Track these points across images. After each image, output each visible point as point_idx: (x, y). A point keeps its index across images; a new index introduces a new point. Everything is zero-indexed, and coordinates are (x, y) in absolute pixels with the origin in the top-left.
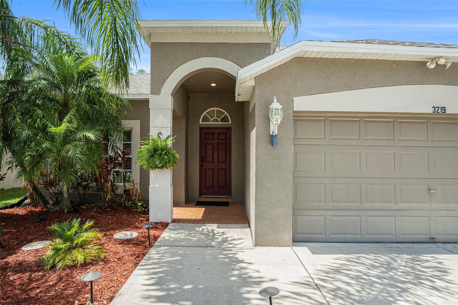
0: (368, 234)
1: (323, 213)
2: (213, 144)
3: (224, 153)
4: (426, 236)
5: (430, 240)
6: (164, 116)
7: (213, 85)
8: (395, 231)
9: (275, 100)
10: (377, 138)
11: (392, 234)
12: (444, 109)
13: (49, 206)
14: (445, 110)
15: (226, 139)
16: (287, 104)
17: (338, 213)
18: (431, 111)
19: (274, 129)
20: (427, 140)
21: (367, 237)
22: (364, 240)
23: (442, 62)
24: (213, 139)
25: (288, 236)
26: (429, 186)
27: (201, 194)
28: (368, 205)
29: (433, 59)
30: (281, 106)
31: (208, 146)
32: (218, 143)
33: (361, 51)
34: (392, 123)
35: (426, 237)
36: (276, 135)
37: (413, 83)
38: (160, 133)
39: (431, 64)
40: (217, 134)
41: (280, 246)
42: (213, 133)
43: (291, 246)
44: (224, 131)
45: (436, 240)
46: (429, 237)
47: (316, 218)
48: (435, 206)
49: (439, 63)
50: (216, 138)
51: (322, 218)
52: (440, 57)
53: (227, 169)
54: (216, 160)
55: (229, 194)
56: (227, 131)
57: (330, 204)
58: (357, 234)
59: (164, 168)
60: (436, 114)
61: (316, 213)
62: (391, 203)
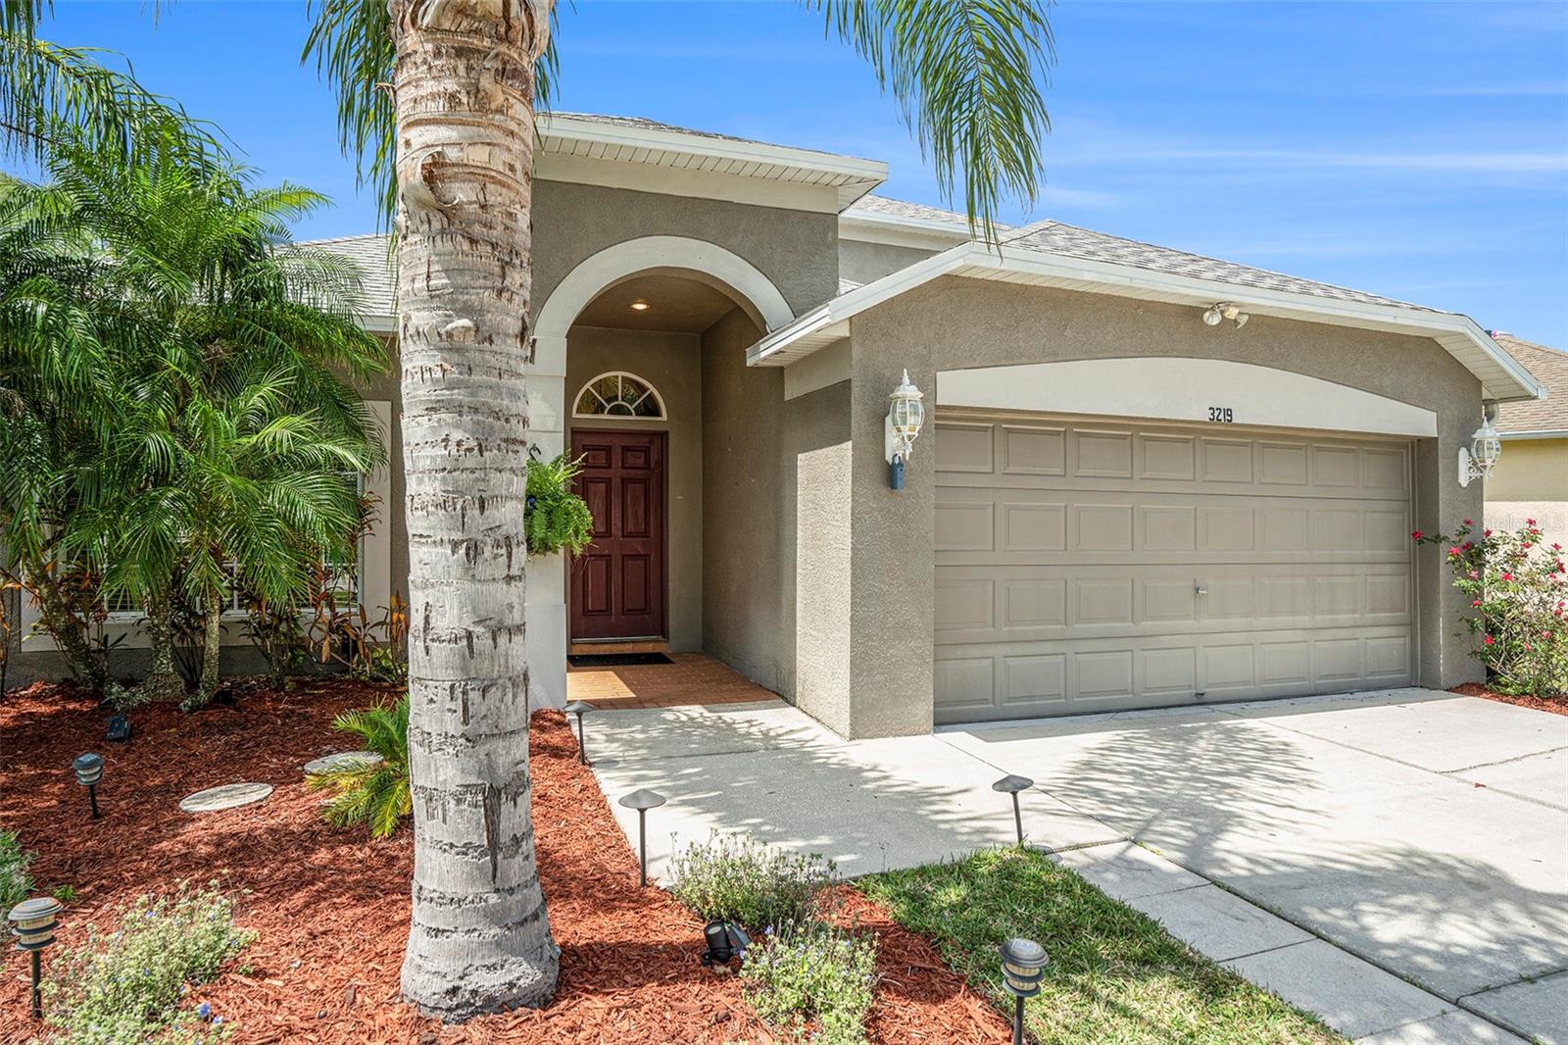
0: (1082, 694)
1: (989, 651)
2: (608, 482)
3: (643, 506)
4: (1189, 691)
5: (1195, 700)
7: (640, 307)
8: (1133, 682)
9: (906, 379)
10: (1098, 472)
11: (1126, 691)
12: (1229, 412)
13: (114, 690)
14: (1230, 416)
15: (648, 468)
17: (1020, 649)
18: (1206, 416)
19: (897, 448)
20: (1194, 480)
21: (1079, 702)
22: (1073, 709)
23: (1232, 313)
24: (610, 467)
25: (925, 710)
26: (1195, 580)
28: (1080, 628)
29: (1215, 306)
30: (920, 394)
31: (592, 486)
32: (623, 479)
33: (1087, 277)
34: (1129, 441)
35: (1187, 694)
36: (901, 464)
37: (1175, 353)
39: (1212, 315)
40: (620, 451)
41: (906, 735)
42: (608, 449)
43: (930, 733)
44: (644, 442)
45: (1207, 698)
46: (1194, 691)
47: (975, 664)
48: (1209, 623)
49: (1226, 315)
50: (617, 461)
51: (987, 663)
52: (1229, 304)
53: (652, 556)
54: (616, 531)
55: (663, 631)
56: (651, 442)
57: (1004, 629)
58: (1058, 696)
60: (1215, 424)
61: (976, 651)
62: (1124, 619)
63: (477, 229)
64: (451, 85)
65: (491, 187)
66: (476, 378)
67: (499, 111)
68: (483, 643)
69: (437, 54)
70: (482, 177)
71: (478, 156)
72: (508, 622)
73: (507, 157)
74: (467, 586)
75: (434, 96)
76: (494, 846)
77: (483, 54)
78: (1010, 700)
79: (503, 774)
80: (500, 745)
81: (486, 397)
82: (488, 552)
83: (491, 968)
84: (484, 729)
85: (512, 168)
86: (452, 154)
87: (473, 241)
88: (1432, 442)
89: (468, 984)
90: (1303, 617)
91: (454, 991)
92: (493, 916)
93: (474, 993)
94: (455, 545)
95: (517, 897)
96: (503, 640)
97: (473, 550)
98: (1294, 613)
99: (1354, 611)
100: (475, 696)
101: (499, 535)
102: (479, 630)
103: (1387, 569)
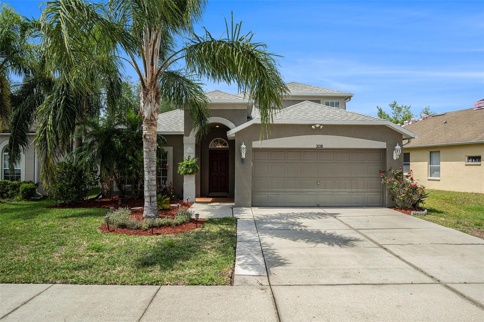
1: (267, 193)
2: (217, 160)
3: (224, 166)
4: (315, 204)
5: (317, 206)
6: (191, 148)
7: (217, 126)
9: (243, 144)
10: (292, 159)
11: (299, 203)
12: (322, 146)
15: (226, 157)
16: (249, 145)
17: (274, 193)
18: (316, 147)
19: (244, 156)
20: (317, 160)
23: (318, 126)
24: (218, 158)
25: (250, 203)
26: (317, 181)
27: (210, 192)
28: (288, 190)
30: (246, 147)
31: (214, 161)
32: (221, 160)
34: (300, 152)
36: (244, 159)
37: (307, 134)
38: (189, 156)
39: (313, 126)
40: (220, 154)
41: (246, 207)
42: (217, 154)
43: (250, 207)
44: (225, 152)
45: (320, 206)
46: (317, 204)
47: (264, 196)
48: (320, 190)
49: (316, 126)
50: (219, 156)
51: (266, 196)
54: (219, 171)
55: (228, 192)
56: (227, 152)
57: (270, 189)
58: (283, 203)
59: (192, 174)
60: (319, 148)
61: (264, 193)
62: (299, 188)
63: (149, 141)
64: (146, 127)
65: (151, 136)
66: (149, 155)
67: (151, 129)
68: (150, 181)
69: (145, 124)
70: (150, 135)
71: (149, 133)
72: (153, 179)
73: (152, 133)
74: (149, 176)
75: (145, 128)
76: (151, 202)
77: (149, 123)
78: (271, 203)
79: (152, 195)
80: (152, 192)
81: (150, 157)
82: (150, 172)
83: (150, 214)
84: (150, 190)
85: (153, 134)
86: (147, 134)
87: (149, 142)
88: (385, 149)
89: (147, 215)
90: (348, 190)
91: (146, 216)
92: (150, 209)
93: (148, 216)
94: (147, 172)
95: (153, 207)
96: (152, 181)
97: (149, 172)
98: (345, 188)
99: (364, 189)
100: (149, 186)
101: (152, 171)
102: (149, 180)
103: (375, 179)
